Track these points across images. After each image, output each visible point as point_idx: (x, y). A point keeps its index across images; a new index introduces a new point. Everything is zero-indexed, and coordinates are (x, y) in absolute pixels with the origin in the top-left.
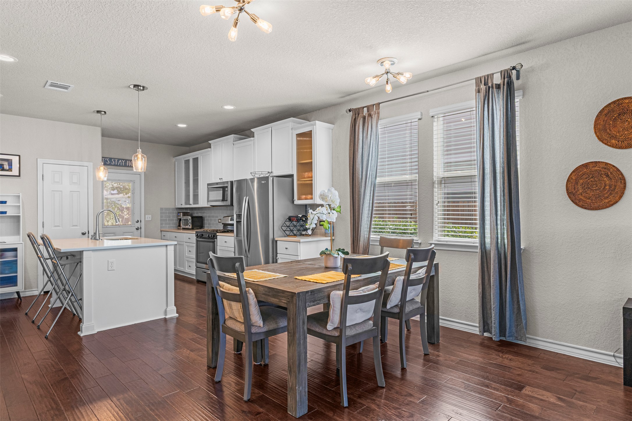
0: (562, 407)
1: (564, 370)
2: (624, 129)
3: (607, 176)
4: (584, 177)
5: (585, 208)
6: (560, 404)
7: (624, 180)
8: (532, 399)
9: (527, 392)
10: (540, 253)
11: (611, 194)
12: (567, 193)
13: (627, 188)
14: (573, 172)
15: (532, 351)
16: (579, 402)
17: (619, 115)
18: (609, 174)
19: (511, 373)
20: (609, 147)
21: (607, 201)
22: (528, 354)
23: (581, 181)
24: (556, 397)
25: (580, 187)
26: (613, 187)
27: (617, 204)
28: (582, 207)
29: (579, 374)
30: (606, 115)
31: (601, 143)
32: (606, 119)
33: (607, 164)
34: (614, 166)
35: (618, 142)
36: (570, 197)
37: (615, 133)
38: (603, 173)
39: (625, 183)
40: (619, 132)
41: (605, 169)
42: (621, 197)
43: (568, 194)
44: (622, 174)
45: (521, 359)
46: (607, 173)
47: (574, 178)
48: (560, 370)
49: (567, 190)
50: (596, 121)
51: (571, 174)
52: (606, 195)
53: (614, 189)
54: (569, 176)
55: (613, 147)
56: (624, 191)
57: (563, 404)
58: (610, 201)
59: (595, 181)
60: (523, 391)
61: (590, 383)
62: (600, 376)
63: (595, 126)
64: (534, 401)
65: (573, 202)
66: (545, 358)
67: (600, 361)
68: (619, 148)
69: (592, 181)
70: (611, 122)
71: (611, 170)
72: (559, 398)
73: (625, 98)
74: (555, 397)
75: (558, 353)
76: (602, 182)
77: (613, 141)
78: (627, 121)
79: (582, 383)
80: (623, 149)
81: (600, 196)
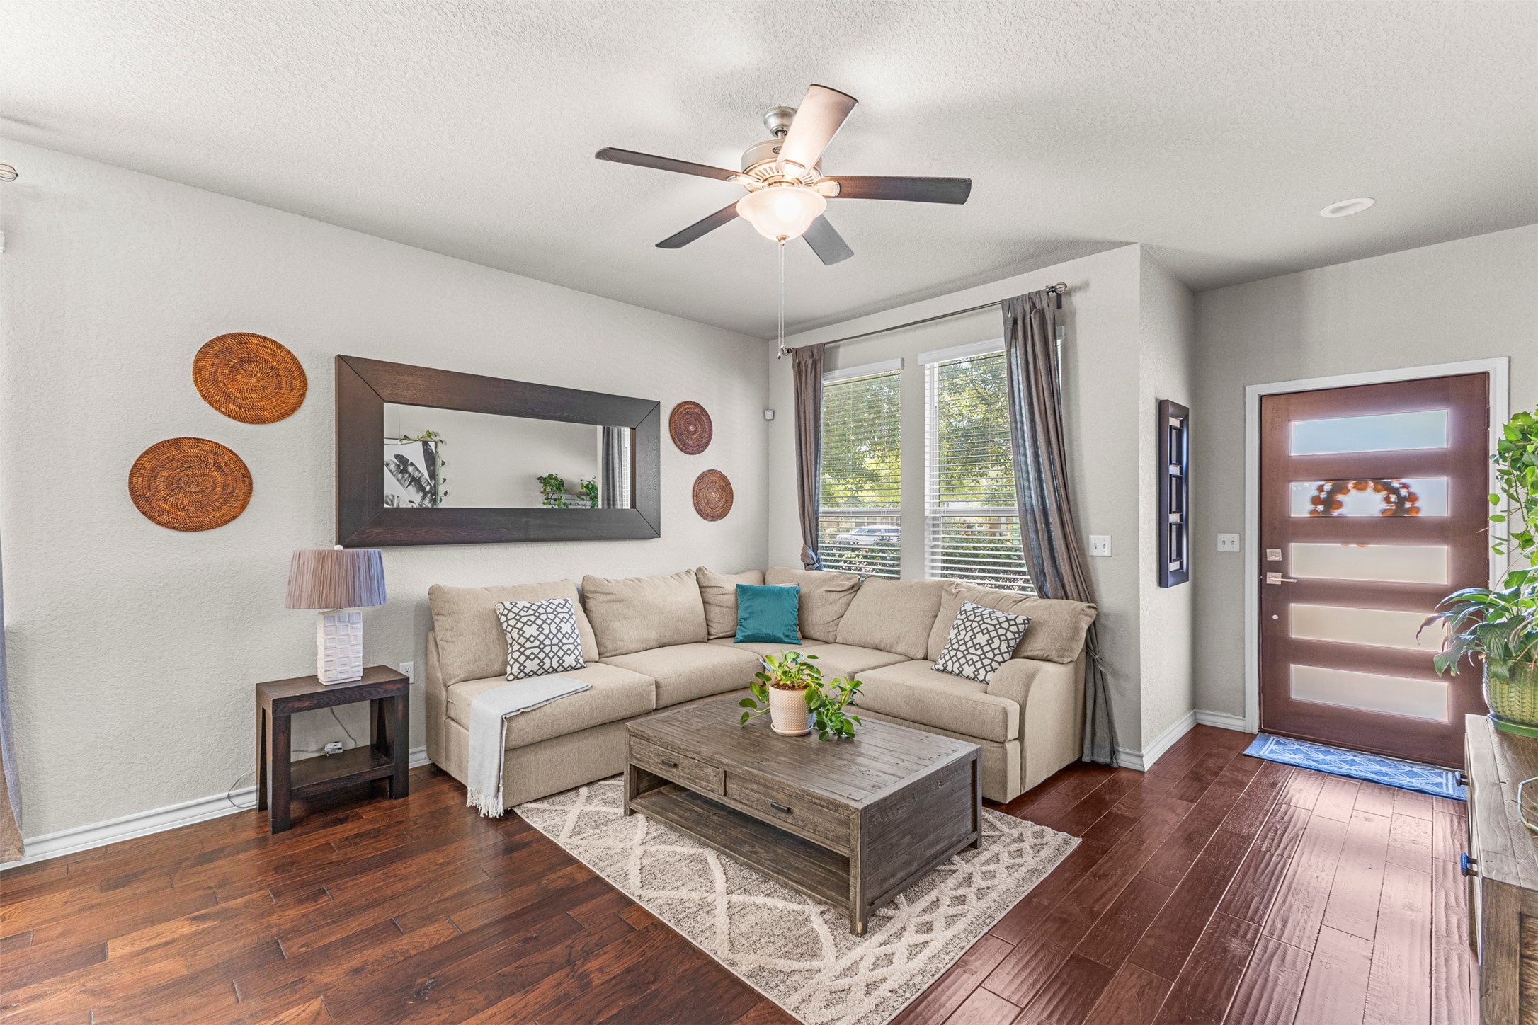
0: (216, 928)
1: (151, 868)
2: (251, 388)
3: (219, 468)
4: (173, 465)
5: (174, 528)
6: (206, 926)
7: (250, 477)
8: (146, 955)
9: (120, 952)
10: (56, 634)
11: (225, 502)
12: (131, 495)
13: (254, 493)
14: (147, 452)
15: (39, 873)
16: (234, 902)
17: (241, 361)
18: (223, 464)
19: (40, 942)
20: (222, 416)
21: (217, 514)
22: (39, 883)
23: (165, 474)
24: (188, 919)
25: (161, 486)
26: (230, 489)
27: (237, 521)
28: (166, 525)
29: (186, 859)
30: (217, 354)
31: (208, 405)
32: (217, 362)
33: (217, 446)
34: (231, 452)
35: (240, 409)
36: (138, 505)
37: (234, 391)
38: (210, 461)
39: (251, 484)
40: (241, 391)
41: (215, 454)
42: (243, 508)
43: (132, 499)
44: (246, 468)
45: (32, 903)
46: (219, 463)
47: (147, 465)
48: (144, 872)
49: (132, 489)
50: (196, 361)
51: (141, 457)
52: (217, 504)
53: (232, 493)
54: (138, 460)
55: (230, 416)
56: (249, 497)
57: (212, 924)
58: (224, 515)
59: (195, 476)
60: (111, 955)
61: (220, 863)
62: (225, 841)
63: (195, 369)
64: (153, 955)
65: (146, 515)
66: (88, 870)
67: (200, 818)
68: (242, 421)
69: (187, 475)
70: (227, 371)
71: (227, 458)
72: (195, 918)
73: (253, 335)
74: (186, 922)
75: (107, 846)
76: (210, 479)
77: (231, 406)
78: (255, 375)
79: (208, 870)
80: (247, 423)
81: (203, 506)
